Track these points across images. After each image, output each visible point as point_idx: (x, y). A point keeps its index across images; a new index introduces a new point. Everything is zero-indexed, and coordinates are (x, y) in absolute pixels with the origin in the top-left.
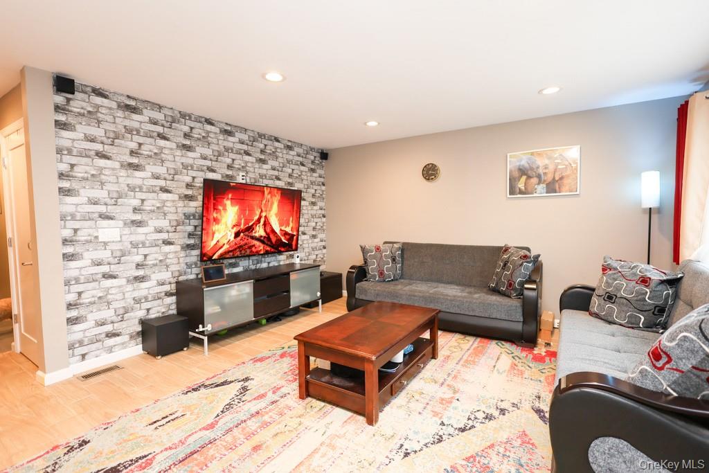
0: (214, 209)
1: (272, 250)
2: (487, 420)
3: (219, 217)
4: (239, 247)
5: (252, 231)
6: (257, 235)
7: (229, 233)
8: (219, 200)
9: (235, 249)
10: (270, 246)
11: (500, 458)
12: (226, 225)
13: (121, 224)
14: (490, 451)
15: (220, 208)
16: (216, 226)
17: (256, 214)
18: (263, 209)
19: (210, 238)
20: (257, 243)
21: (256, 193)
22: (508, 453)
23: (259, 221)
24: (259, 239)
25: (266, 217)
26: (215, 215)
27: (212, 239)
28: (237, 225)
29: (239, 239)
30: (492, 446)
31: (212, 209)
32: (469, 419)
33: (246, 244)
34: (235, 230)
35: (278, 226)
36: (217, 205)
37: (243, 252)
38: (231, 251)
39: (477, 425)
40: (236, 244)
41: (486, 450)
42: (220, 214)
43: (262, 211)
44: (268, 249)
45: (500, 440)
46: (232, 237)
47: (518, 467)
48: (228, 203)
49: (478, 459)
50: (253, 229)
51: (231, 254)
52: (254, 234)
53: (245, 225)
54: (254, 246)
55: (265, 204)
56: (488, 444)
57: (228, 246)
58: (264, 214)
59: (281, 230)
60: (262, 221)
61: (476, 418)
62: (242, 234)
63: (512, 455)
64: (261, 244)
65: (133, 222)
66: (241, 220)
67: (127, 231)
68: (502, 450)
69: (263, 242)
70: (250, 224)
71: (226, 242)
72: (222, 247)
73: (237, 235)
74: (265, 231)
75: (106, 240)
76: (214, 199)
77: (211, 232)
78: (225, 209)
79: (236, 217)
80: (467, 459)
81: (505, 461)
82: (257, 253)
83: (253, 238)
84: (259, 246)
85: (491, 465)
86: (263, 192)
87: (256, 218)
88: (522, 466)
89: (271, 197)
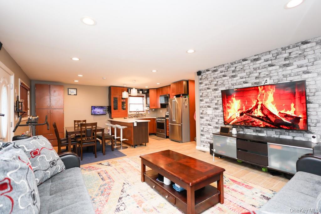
0: (227, 102)
1: (272, 126)
2: (117, 208)
3: (230, 106)
4: (243, 121)
5: (252, 113)
6: (256, 115)
7: (236, 114)
8: (229, 98)
9: (242, 122)
10: (269, 123)
11: (101, 200)
12: (234, 109)
13: (212, 108)
14: (106, 199)
15: (230, 102)
16: (229, 110)
17: (254, 104)
18: (259, 100)
19: (227, 115)
20: (257, 120)
21: (252, 91)
22: (100, 203)
23: (256, 107)
24: (258, 118)
25: (262, 104)
26: (228, 105)
27: (228, 116)
28: (241, 109)
29: (243, 116)
30: (107, 201)
31: (226, 103)
32: (123, 203)
33: (248, 120)
34: (240, 112)
35: (276, 110)
36: (229, 101)
37: (247, 124)
38: (239, 122)
39: (118, 204)
40: (241, 119)
41: (107, 198)
42: (231, 105)
43: (258, 101)
44: (268, 124)
45: (106, 204)
46: (239, 116)
47: (95, 202)
48: (234, 99)
49: (107, 195)
50: (252, 112)
51: (239, 124)
52: (253, 115)
53: (246, 109)
54: (254, 121)
55: (260, 97)
56: (108, 201)
57: (237, 120)
58: (260, 103)
59: (280, 113)
60: (259, 107)
61: (122, 205)
62: (244, 114)
63: (98, 203)
64: (260, 121)
65: (215, 108)
66: (243, 107)
67: (214, 111)
68: (103, 202)
69: (262, 120)
70: (250, 109)
71: (235, 117)
72: (233, 120)
73: (241, 114)
74: (263, 113)
75: (209, 114)
76: (227, 98)
77: (227, 112)
78: (232, 102)
79: (240, 105)
80: (110, 193)
81: (99, 200)
82: (259, 126)
83: (253, 117)
84: (259, 122)
85: (102, 196)
86: (258, 90)
87: (254, 105)
88: (93, 203)
89: (265, 91)
